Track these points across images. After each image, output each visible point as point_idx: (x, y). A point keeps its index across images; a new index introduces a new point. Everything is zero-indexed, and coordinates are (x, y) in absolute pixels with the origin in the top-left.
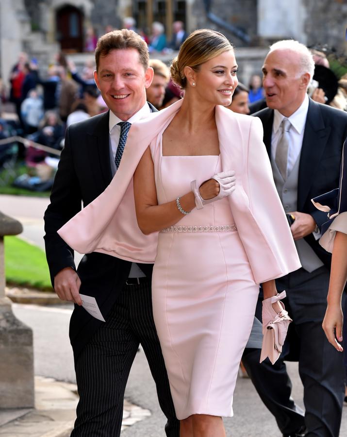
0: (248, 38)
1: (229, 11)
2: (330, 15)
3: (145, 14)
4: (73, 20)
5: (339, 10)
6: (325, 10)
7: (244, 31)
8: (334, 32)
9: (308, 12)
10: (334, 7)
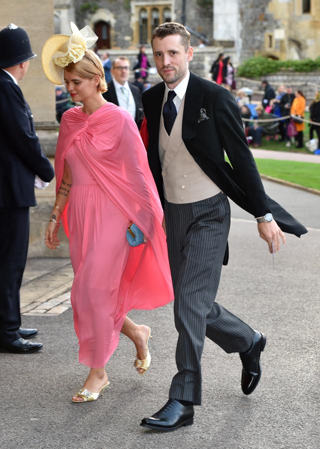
0: (207, 40)
1: (196, 25)
2: (256, 28)
3: (146, 26)
4: (104, 29)
5: (261, 24)
6: (253, 24)
7: (205, 36)
8: (259, 38)
9: (242, 25)
10: (258, 23)
